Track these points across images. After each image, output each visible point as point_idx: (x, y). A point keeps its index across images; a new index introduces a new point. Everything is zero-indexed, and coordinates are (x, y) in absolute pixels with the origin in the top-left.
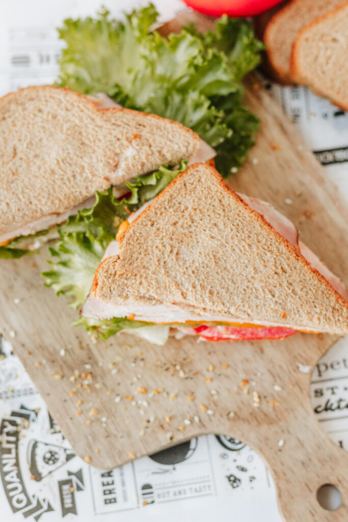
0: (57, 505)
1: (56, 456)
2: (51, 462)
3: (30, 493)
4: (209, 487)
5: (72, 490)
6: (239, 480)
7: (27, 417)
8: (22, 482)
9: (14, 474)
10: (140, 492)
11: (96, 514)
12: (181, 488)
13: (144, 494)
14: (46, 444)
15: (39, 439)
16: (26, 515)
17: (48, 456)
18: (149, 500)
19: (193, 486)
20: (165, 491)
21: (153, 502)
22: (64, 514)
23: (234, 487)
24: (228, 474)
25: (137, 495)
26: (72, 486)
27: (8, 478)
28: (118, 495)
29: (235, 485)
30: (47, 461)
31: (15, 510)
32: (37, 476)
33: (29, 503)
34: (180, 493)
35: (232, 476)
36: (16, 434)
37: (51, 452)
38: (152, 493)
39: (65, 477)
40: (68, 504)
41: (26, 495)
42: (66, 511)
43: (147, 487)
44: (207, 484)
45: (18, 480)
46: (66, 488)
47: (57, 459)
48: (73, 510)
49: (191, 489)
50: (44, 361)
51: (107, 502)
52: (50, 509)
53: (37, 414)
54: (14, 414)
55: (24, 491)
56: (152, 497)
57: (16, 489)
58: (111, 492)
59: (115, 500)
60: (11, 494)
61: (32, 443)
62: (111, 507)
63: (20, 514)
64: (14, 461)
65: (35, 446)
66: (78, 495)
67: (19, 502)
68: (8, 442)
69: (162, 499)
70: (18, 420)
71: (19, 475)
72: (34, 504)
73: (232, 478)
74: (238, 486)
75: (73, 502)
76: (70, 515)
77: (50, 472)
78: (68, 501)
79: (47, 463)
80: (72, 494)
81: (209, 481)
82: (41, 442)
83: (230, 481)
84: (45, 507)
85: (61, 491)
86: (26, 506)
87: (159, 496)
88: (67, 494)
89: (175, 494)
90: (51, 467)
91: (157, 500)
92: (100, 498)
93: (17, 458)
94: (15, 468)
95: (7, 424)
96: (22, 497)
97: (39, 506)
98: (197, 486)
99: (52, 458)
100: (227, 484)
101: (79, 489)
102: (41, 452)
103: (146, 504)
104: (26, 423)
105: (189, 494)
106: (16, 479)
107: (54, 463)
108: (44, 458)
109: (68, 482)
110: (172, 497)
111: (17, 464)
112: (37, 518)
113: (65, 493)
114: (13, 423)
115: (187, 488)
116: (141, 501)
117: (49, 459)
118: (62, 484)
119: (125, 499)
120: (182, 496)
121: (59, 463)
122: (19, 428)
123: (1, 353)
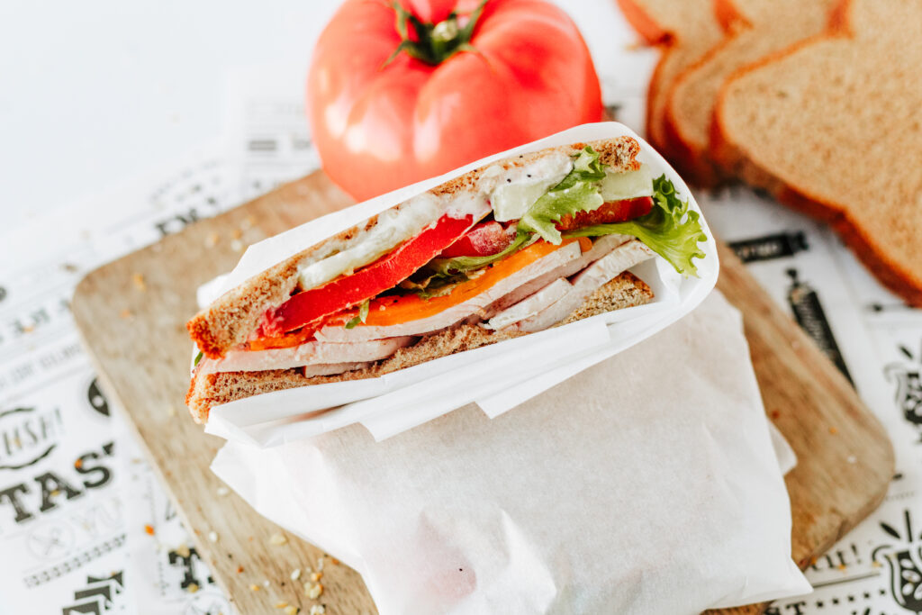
50: (267, 583)
123: (189, 581)
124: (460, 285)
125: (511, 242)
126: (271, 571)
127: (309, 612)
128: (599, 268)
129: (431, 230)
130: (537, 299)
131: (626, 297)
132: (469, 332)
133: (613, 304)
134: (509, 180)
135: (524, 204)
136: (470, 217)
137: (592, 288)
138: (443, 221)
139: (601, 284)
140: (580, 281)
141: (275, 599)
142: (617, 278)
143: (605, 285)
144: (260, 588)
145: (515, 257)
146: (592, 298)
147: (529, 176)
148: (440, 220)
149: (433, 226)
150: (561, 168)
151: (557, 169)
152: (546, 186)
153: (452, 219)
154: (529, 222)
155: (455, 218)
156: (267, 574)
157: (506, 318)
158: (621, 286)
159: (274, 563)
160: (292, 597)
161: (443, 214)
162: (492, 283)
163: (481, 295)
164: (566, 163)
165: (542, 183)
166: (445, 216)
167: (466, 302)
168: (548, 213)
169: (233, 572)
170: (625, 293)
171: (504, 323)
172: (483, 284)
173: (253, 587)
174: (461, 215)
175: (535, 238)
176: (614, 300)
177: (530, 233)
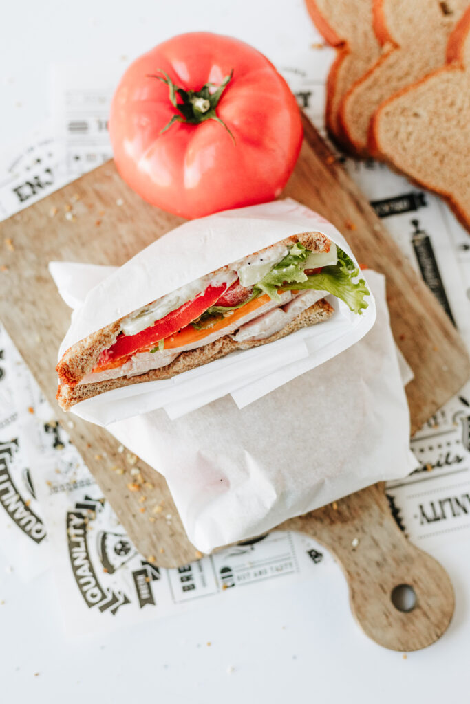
0: (133, 596)
1: (128, 546)
2: (123, 553)
3: (104, 587)
4: (291, 564)
5: (147, 580)
6: (321, 555)
7: (93, 508)
8: (94, 576)
9: (86, 567)
10: (219, 576)
11: (175, 602)
12: (261, 569)
13: (223, 578)
14: (116, 535)
15: (108, 529)
16: (102, 609)
17: (119, 546)
18: (229, 584)
19: (274, 565)
20: (246, 572)
21: (233, 585)
22: (142, 606)
23: (316, 562)
24: (309, 549)
25: (216, 579)
26: (147, 576)
27: (80, 572)
28: (196, 580)
29: (317, 559)
30: (118, 552)
31: (90, 605)
32: (110, 569)
33: (104, 597)
34: (261, 573)
35: (312, 551)
36: (83, 527)
37: (121, 542)
38: (231, 576)
39: (139, 567)
40: (145, 595)
41: (100, 589)
42: (143, 603)
43: (225, 570)
44: (287, 562)
45: (91, 574)
46: (141, 578)
47: (129, 549)
48: (151, 600)
49: (272, 568)
50: (105, 455)
51: (185, 589)
52: (126, 601)
53: (103, 504)
54: (78, 506)
55: (97, 585)
56: (232, 580)
57: (88, 583)
58: (188, 578)
59: (193, 587)
60: (85, 588)
61: (101, 535)
62: (190, 594)
63: (95, 609)
64: (84, 555)
65: (104, 537)
66: (154, 584)
67: (93, 596)
68: (77, 536)
69: (242, 582)
70: (84, 512)
71: (91, 569)
72: (110, 598)
73: (313, 554)
74: (319, 561)
75: (150, 592)
76: (148, 607)
77: (123, 564)
78: (144, 593)
79: (119, 554)
80: (148, 584)
81: (289, 558)
82: (111, 533)
83: (311, 556)
84: (121, 599)
85: (136, 582)
86: (102, 600)
87: (239, 578)
88: (143, 585)
89: (256, 575)
90: (123, 558)
91: (237, 583)
92: (178, 586)
93: (87, 551)
94: (86, 561)
95: (72, 517)
96: (96, 591)
97: (115, 600)
98: (278, 565)
99: (123, 549)
100: (308, 560)
101: (155, 578)
102: (111, 543)
103: (226, 587)
104: (92, 514)
105: (269, 574)
106: (88, 573)
107: (126, 553)
108: (115, 549)
109: (144, 572)
110: (252, 578)
111: (87, 558)
112: (114, 612)
113: (140, 583)
114: (80, 516)
115: (267, 567)
116: (221, 584)
117: (121, 550)
118: (136, 574)
119: (204, 584)
120: (263, 576)
121: (131, 554)
122: (87, 521)
123: (57, 443)
124: (219, 321)
125: (250, 295)
126: (107, 446)
127: (130, 473)
128: (302, 301)
129: (201, 297)
130: (265, 322)
131: (318, 316)
132: (224, 343)
133: (310, 320)
134: (249, 264)
135: (258, 276)
136: (225, 284)
137: (298, 312)
138: (209, 290)
139: (303, 310)
140: (291, 309)
141: (110, 465)
142: (313, 306)
143: (306, 311)
144: (101, 457)
145: (252, 303)
146: (297, 318)
147: (262, 260)
148: (207, 290)
149: (203, 294)
150: (281, 254)
151: (279, 255)
152: (272, 264)
153: (214, 288)
154: (261, 286)
155: (216, 286)
156: (105, 449)
157: (246, 336)
158: (315, 311)
159: (108, 441)
160: (119, 463)
161: (208, 286)
162: (238, 318)
163: (231, 325)
164: (284, 251)
165: (269, 263)
166: (210, 287)
167: (222, 330)
168: (273, 283)
169: (85, 448)
170: (318, 315)
171: (245, 338)
172: (232, 318)
173: (97, 457)
174: (219, 284)
175: (263, 293)
176: (311, 318)
177: (260, 291)
